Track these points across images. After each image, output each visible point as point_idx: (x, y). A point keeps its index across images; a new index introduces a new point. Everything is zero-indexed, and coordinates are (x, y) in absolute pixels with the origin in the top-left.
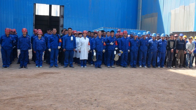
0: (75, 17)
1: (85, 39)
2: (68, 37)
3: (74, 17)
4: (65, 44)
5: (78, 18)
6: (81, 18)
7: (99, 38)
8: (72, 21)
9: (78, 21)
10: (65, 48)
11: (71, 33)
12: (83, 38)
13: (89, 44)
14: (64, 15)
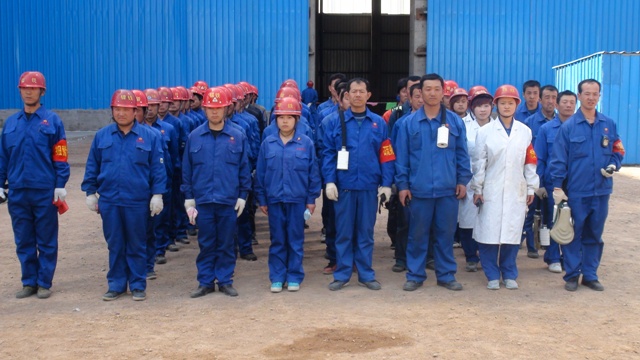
0: (473, 14)
1: (508, 131)
2: (425, 128)
3: (467, 13)
4: (408, 165)
5: (485, 19)
6: (497, 14)
7: (585, 122)
8: (461, 30)
9: (485, 30)
10: (409, 186)
11: (437, 102)
12: (495, 123)
13: (528, 160)
14: (426, 9)
